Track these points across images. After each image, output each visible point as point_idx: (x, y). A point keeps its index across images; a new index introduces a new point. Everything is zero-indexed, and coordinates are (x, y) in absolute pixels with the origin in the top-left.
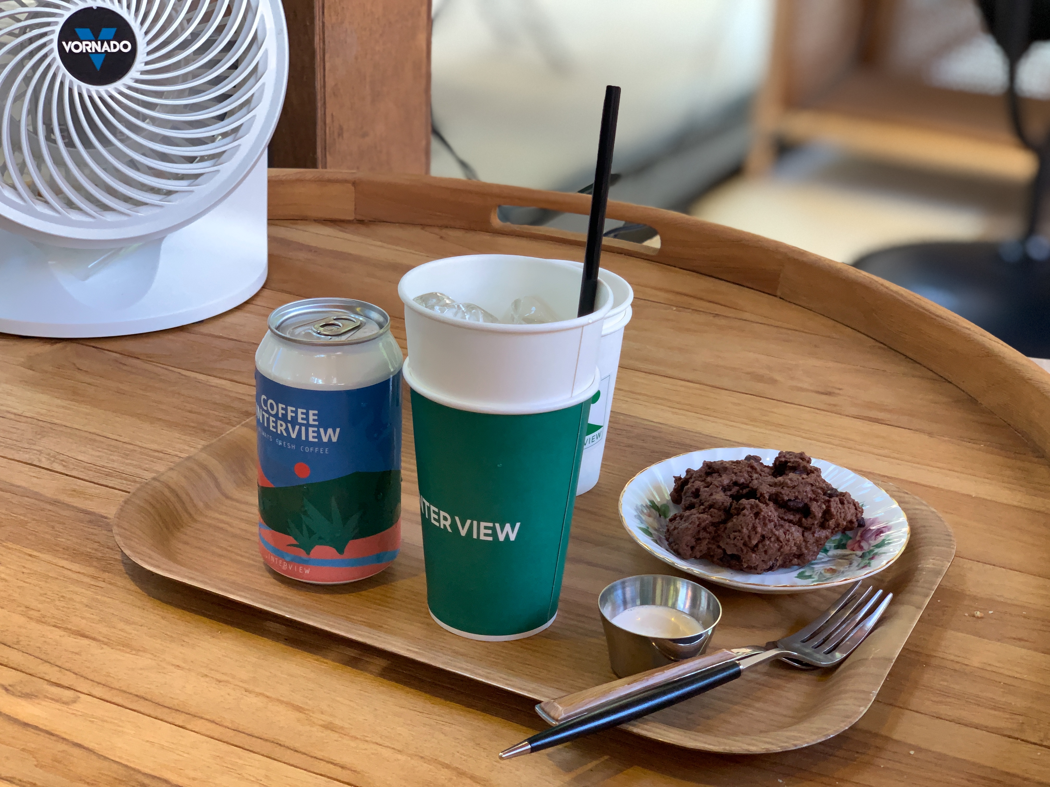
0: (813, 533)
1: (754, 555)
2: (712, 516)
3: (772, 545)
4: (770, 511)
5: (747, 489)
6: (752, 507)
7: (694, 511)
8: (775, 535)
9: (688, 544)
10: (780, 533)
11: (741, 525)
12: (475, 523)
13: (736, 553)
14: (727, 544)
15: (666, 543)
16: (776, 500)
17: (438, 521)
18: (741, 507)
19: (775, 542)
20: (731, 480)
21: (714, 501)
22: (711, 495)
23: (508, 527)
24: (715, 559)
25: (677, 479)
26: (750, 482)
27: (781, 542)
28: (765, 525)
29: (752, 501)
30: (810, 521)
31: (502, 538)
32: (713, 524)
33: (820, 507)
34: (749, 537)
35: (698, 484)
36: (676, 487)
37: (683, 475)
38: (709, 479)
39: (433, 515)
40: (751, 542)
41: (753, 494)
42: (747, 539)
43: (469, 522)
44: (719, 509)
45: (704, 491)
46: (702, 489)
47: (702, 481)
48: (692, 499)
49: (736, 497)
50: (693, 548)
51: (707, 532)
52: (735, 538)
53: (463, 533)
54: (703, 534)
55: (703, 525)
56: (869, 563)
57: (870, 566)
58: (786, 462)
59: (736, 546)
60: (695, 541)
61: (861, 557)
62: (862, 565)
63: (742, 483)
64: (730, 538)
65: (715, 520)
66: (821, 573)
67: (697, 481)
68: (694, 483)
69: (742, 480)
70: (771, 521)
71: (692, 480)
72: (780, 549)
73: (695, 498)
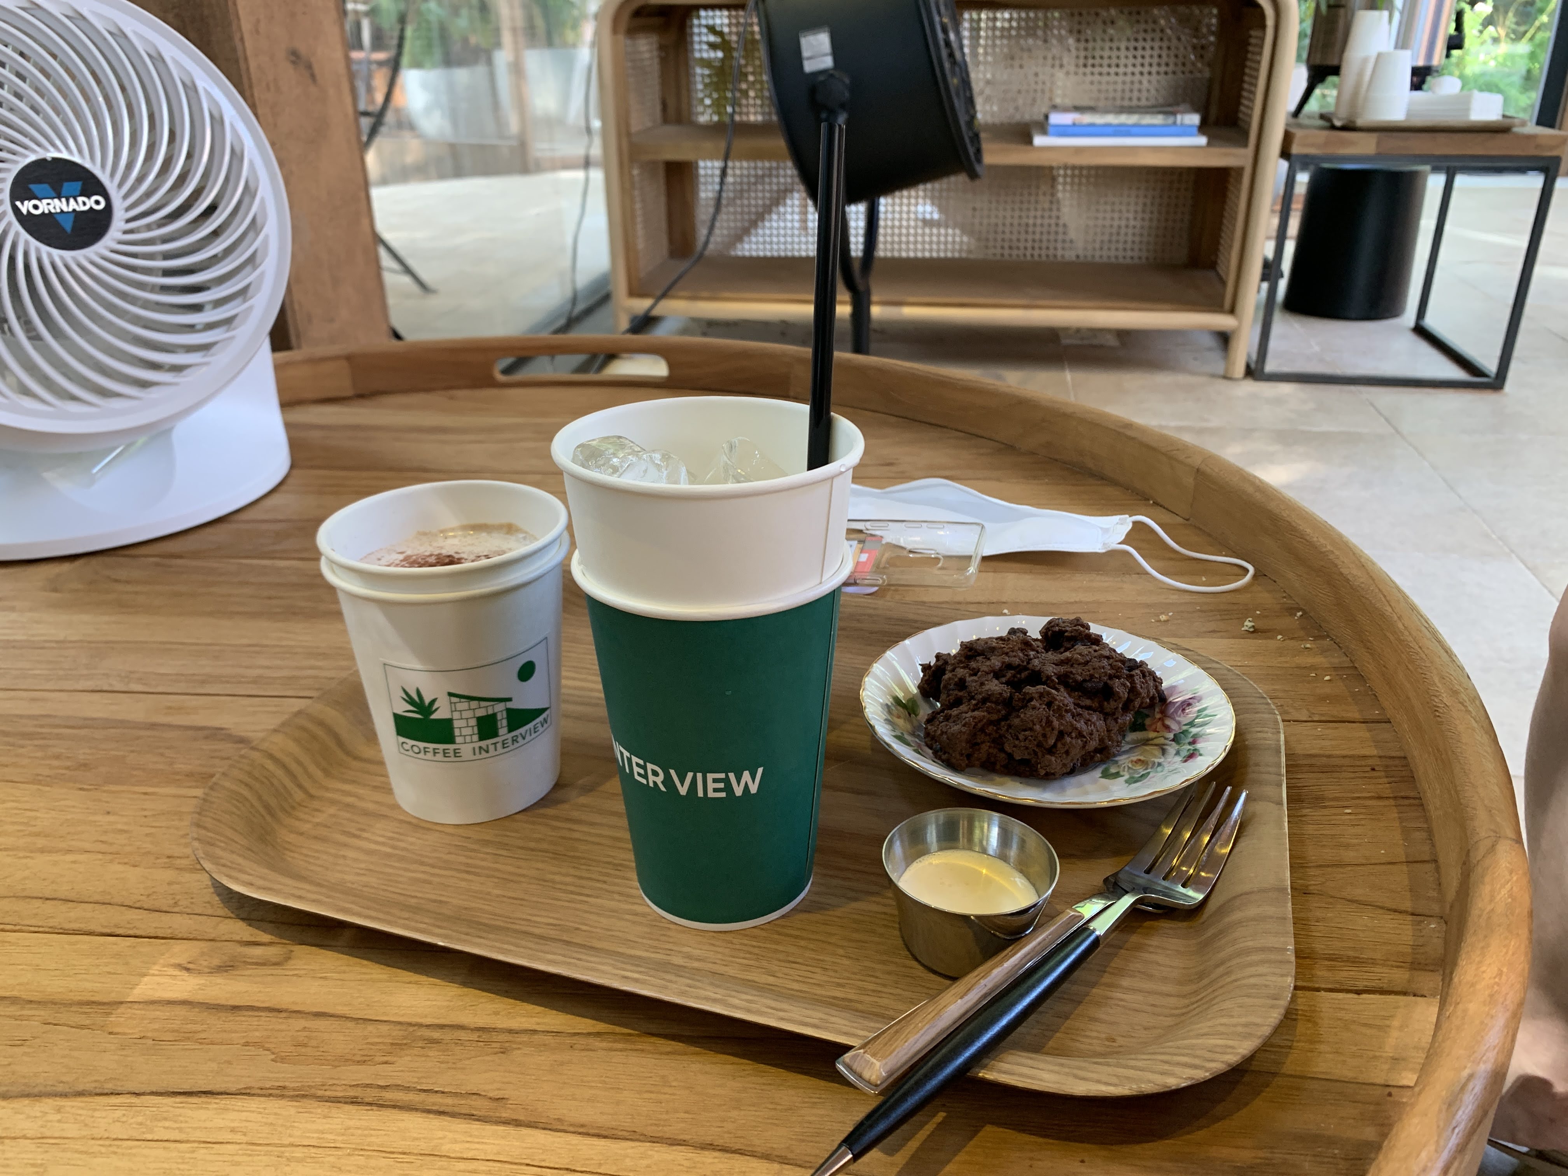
0: (1116, 720)
1: (1053, 759)
2: (989, 713)
3: (1074, 742)
4: (1063, 697)
5: (1026, 673)
6: (1041, 695)
7: (963, 708)
8: (1076, 729)
9: (964, 752)
10: (1081, 725)
11: (1032, 721)
12: (699, 776)
13: (1027, 757)
14: (1014, 746)
15: (930, 752)
16: (1065, 680)
17: (645, 776)
18: (1028, 697)
19: (1076, 737)
20: (1003, 663)
21: (990, 693)
22: (982, 684)
23: (746, 775)
24: (998, 767)
25: (926, 668)
26: (1028, 663)
27: (1085, 737)
28: (1061, 717)
29: (1040, 688)
30: (1113, 704)
31: (738, 791)
32: (991, 723)
33: (1124, 685)
34: (1044, 736)
35: (961, 672)
36: (926, 678)
37: (933, 662)
38: (973, 664)
39: (636, 769)
40: (1047, 742)
41: (1036, 677)
42: (1041, 739)
43: (690, 775)
44: (997, 703)
45: (972, 681)
46: (968, 679)
47: (964, 668)
48: (956, 692)
49: (1016, 685)
50: (969, 756)
51: (986, 734)
52: (1025, 740)
53: (683, 791)
54: (981, 738)
55: (980, 725)
56: (1195, 750)
57: (1201, 755)
58: (1062, 632)
59: (1027, 748)
60: (971, 747)
61: (1173, 740)
62: (1184, 753)
63: (1019, 665)
64: (1018, 739)
65: (995, 717)
66: (1129, 768)
67: (958, 670)
68: (953, 670)
69: (1016, 661)
70: (1067, 711)
71: (949, 668)
72: (1084, 747)
73: (960, 690)
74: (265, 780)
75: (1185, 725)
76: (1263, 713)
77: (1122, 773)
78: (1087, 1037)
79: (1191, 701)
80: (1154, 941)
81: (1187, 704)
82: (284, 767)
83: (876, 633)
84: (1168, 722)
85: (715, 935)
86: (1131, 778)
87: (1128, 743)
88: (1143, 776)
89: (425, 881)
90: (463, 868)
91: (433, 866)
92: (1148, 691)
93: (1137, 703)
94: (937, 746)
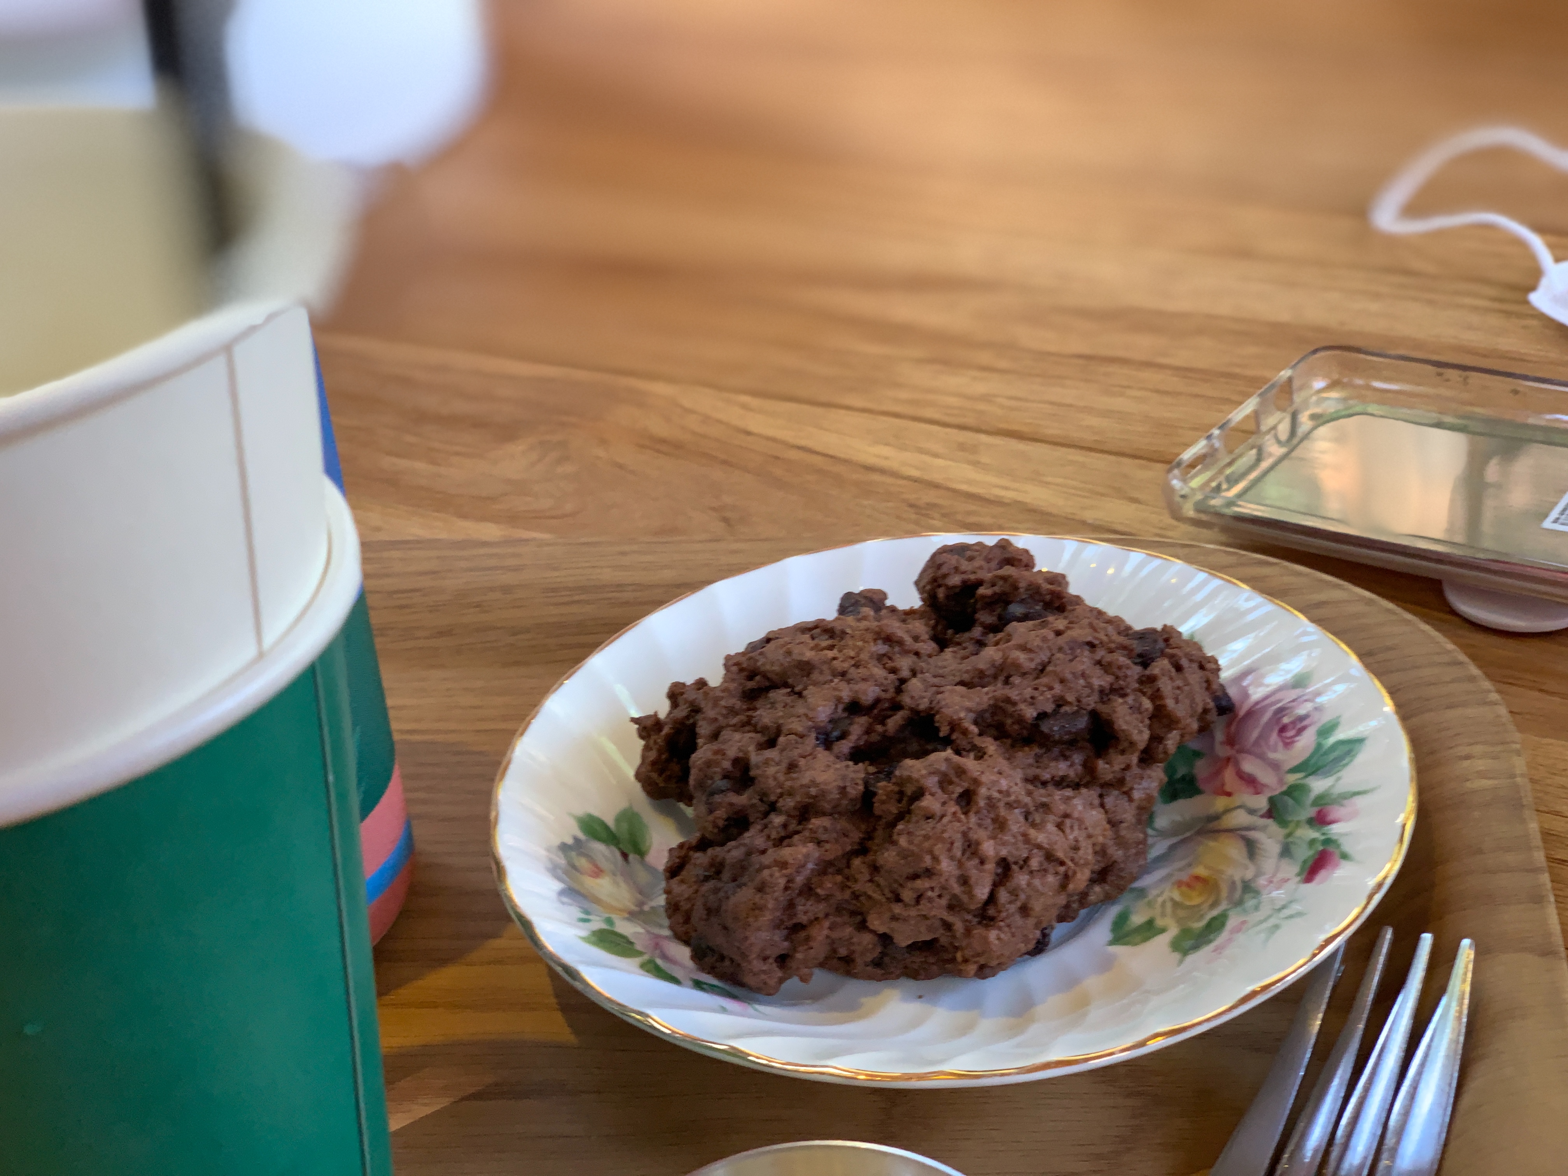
0: (1128, 794)
1: (993, 931)
2: (819, 843)
3: (1037, 882)
4: (997, 770)
6: (943, 778)
7: (753, 837)
8: (1039, 847)
9: (768, 953)
11: (931, 852)
13: (927, 936)
14: (894, 917)
16: (995, 723)
18: (909, 790)
19: (1042, 869)
20: (836, 700)
21: (813, 791)
22: (793, 769)
25: (647, 726)
26: (899, 690)
27: (1062, 863)
28: (1000, 825)
30: (1119, 762)
33: (1136, 709)
34: (964, 881)
36: (653, 755)
37: (663, 708)
38: (765, 715)
40: (973, 896)
41: (924, 730)
42: (957, 889)
44: (835, 812)
45: (767, 762)
46: (755, 758)
48: (731, 797)
49: (876, 756)
50: (783, 960)
51: (819, 899)
52: (918, 899)
54: (806, 910)
55: (800, 880)
56: (1328, 841)
57: (1345, 856)
58: (970, 588)
59: (925, 917)
60: (787, 938)
61: (1271, 813)
62: (1304, 853)
63: (878, 701)
64: (898, 899)
65: (833, 851)
67: (726, 734)
68: (715, 736)
69: (869, 693)
70: (1010, 806)
71: (704, 729)
72: (1063, 886)
73: (739, 792)
75: (1294, 770)
77: (1160, 922)
79: (1296, 708)
81: (1289, 715)
84: (1249, 766)
86: (1185, 933)
88: (1215, 926)
92: (1193, 701)
93: (1172, 741)
94: (705, 931)
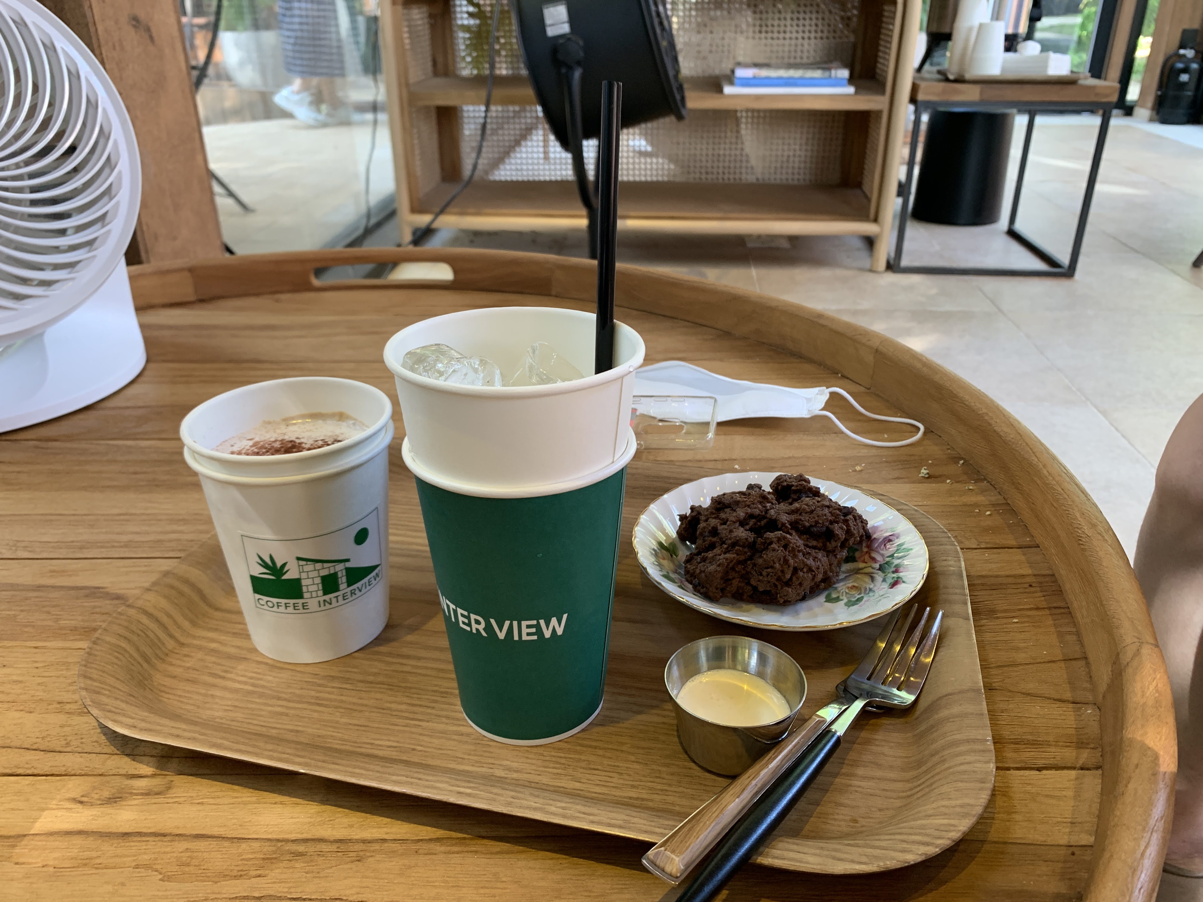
0: (835, 556)
1: (790, 590)
2: (738, 555)
3: (805, 575)
4: (796, 540)
5: (765, 521)
6: (779, 539)
7: (717, 551)
8: (807, 565)
9: (718, 586)
10: (810, 562)
11: (773, 561)
12: (515, 623)
13: (768, 589)
14: (759, 581)
15: (691, 586)
16: (795, 526)
17: (469, 625)
18: (768, 541)
19: (807, 572)
20: (747, 513)
21: (738, 538)
22: (731, 531)
23: (554, 621)
24: (745, 597)
25: (682, 518)
26: (766, 513)
27: (814, 571)
28: (795, 556)
29: (779, 533)
30: (834, 544)
31: (547, 634)
32: (739, 562)
33: (842, 528)
34: (783, 571)
35: (713, 522)
36: (684, 526)
38: (723, 515)
39: (461, 619)
40: (785, 577)
41: (773, 525)
42: (780, 574)
43: (507, 623)
44: (743, 546)
45: (723, 529)
46: (720, 528)
47: (715, 518)
48: (710, 538)
49: (758, 531)
50: (723, 590)
51: (736, 572)
52: (767, 576)
53: (501, 635)
54: (732, 575)
55: (731, 565)
56: (898, 578)
57: (904, 582)
58: (789, 487)
59: (769, 582)
60: (724, 583)
61: (879, 569)
62: (890, 581)
63: (759, 515)
64: (761, 575)
65: (742, 558)
66: (846, 593)
67: (710, 520)
68: (706, 520)
69: (757, 512)
70: (799, 551)
71: (703, 518)
72: (813, 579)
73: (714, 536)
74: (140, 633)
75: (888, 557)
76: (946, 545)
77: (841, 598)
78: (835, 820)
79: (891, 538)
80: (879, 736)
81: (888, 540)
82: (157, 620)
83: (638, 488)
84: (874, 555)
85: (529, 749)
86: (849, 601)
87: (844, 572)
88: (859, 600)
89: (282, 714)
90: (313, 701)
91: (289, 701)
92: (859, 531)
93: (851, 542)
94: (696, 581)
